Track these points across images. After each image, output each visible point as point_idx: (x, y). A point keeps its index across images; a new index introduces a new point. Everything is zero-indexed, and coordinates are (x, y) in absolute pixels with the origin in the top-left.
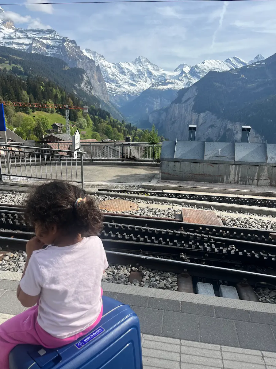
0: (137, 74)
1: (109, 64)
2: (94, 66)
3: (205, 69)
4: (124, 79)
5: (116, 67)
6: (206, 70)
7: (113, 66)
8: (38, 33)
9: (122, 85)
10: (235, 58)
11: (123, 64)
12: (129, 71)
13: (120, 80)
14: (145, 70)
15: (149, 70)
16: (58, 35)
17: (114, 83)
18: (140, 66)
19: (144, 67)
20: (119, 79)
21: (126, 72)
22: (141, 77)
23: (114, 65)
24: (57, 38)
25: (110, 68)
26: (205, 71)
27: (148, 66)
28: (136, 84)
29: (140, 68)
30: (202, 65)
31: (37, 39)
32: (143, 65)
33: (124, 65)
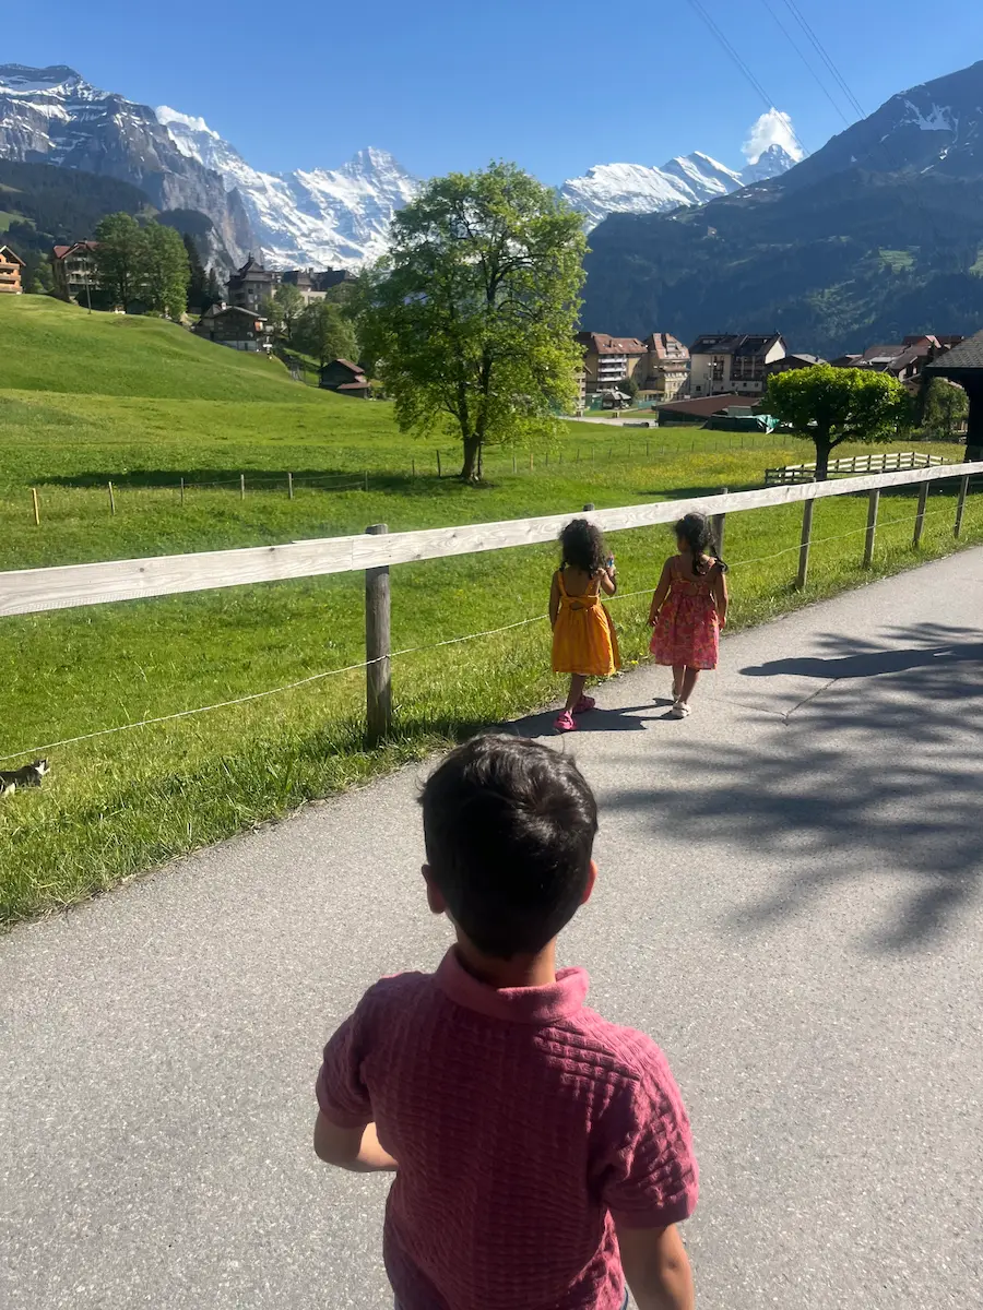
0: (362, 212)
1: (259, 177)
2: (221, 194)
3: (595, 196)
4: (315, 231)
5: (283, 190)
6: (599, 199)
7: (274, 185)
8: (14, 78)
9: (310, 254)
10: (694, 159)
11: (307, 176)
12: (332, 202)
13: (303, 235)
14: (389, 199)
15: (403, 197)
16: (88, 89)
17: (281, 246)
18: (371, 183)
19: (385, 187)
20: (298, 233)
21: (323, 205)
22: (375, 224)
23: (277, 180)
24: (85, 96)
25: (262, 190)
26: (596, 202)
27: (400, 183)
28: (361, 249)
29: (372, 191)
30: (586, 181)
31: (16, 101)
32: (380, 181)
33: (314, 182)
